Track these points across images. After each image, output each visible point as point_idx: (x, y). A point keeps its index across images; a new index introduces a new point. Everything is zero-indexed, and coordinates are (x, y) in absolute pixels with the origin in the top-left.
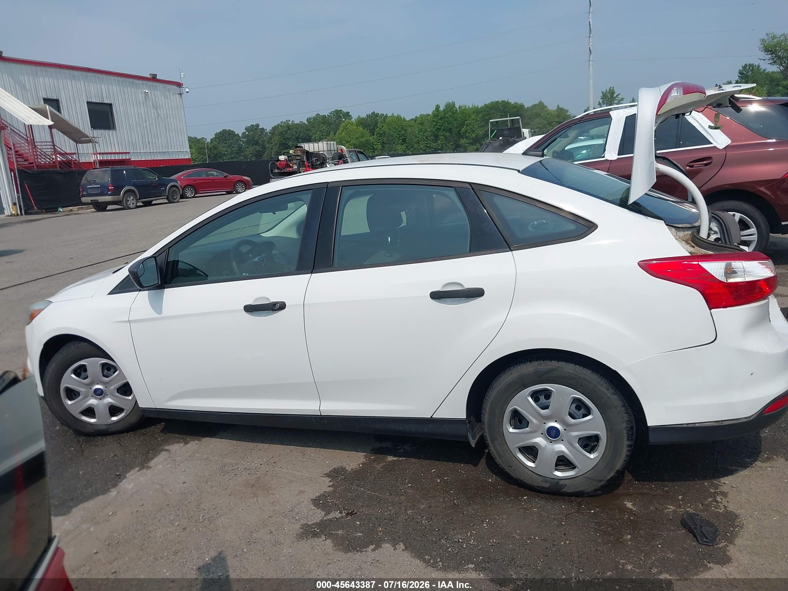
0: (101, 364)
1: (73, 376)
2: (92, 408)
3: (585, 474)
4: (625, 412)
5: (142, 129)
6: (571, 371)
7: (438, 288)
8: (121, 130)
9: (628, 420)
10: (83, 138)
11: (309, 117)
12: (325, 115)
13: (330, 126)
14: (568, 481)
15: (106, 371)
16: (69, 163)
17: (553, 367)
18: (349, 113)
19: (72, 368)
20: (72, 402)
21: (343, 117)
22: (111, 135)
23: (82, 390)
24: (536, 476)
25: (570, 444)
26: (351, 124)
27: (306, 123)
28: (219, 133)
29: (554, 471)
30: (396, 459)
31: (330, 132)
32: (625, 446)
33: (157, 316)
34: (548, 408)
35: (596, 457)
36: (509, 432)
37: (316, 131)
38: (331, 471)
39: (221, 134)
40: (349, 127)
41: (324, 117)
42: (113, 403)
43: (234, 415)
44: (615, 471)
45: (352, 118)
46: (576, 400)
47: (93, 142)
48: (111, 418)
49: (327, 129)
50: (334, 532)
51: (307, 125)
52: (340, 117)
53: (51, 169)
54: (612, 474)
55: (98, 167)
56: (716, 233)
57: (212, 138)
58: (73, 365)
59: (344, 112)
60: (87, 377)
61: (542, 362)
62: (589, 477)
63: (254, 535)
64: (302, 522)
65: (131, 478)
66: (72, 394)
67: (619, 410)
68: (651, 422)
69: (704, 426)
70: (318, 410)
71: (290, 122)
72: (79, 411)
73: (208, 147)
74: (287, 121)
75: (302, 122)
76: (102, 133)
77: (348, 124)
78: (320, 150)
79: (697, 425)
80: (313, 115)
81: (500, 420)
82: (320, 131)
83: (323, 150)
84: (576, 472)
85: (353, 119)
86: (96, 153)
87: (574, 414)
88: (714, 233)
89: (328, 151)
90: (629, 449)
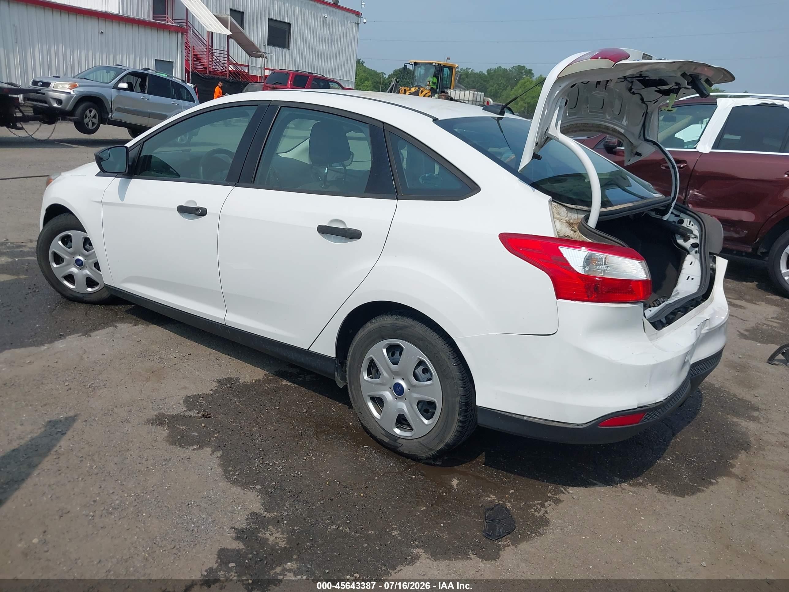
0: (83, 237)
1: (60, 243)
2: (72, 275)
3: (420, 439)
4: (462, 386)
5: (314, 52)
6: (421, 332)
7: (326, 223)
8: (294, 50)
9: (462, 394)
10: (255, 52)
11: (490, 69)
12: (506, 69)
13: (509, 81)
14: (405, 441)
15: (88, 245)
16: (238, 73)
17: (407, 324)
18: (531, 70)
19: (60, 236)
20: (58, 266)
21: (524, 74)
22: (284, 53)
23: (66, 257)
24: (380, 428)
25: (410, 406)
26: (531, 82)
27: (486, 74)
28: (398, 70)
29: (394, 428)
30: (289, 384)
31: (507, 87)
32: (456, 420)
33: (120, 201)
34: (397, 365)
35: (430, 424)
36: (364, 379)
37: (494, 83)
38: (225, 379)
39: (400, 71)
40: (528, 84)
41: (505, 70)
42: (90, 275)
43: (162, 307)
44: (444, 444)
45: (534, 76)
46: (421, 363)
47: (263, 57)
48: (87, 288)
49: (505, 83)
50: (178, 426)
51: (485, 76)
52: (522, 73)
53: (221, 77)
54: (442, 446)
55: (263, 81)
56: (696, 237)
57: (391, 74)
58: (61, 234)
59: (527, 68)
60: (71, 247)
61: (400, 317)
62: (422, 442)
63: (116, 410)
64: (163, 411)
65: (69, 339)
66: (58, 259)
67: (455, 381)
68: (481, 402)
69: (530, 420)
70: (223, 319)
71: (470, 71)
72: (62, 276)
73: (384, 82)
74: (467, 68)
75: (482, 72)
76: (277, 50)
77: (527, 81)
78: (465, 99)
79: (525, 418)
80: (494, 67)
81: (359, 366)
82: (498, 84)
83: (468, 99)
84: (412, 435)
85: (535, 78)
86: (264, 69)
87: (419, 375)
88: (694, 237)
89: (473, 101)
90: (460, 424)
